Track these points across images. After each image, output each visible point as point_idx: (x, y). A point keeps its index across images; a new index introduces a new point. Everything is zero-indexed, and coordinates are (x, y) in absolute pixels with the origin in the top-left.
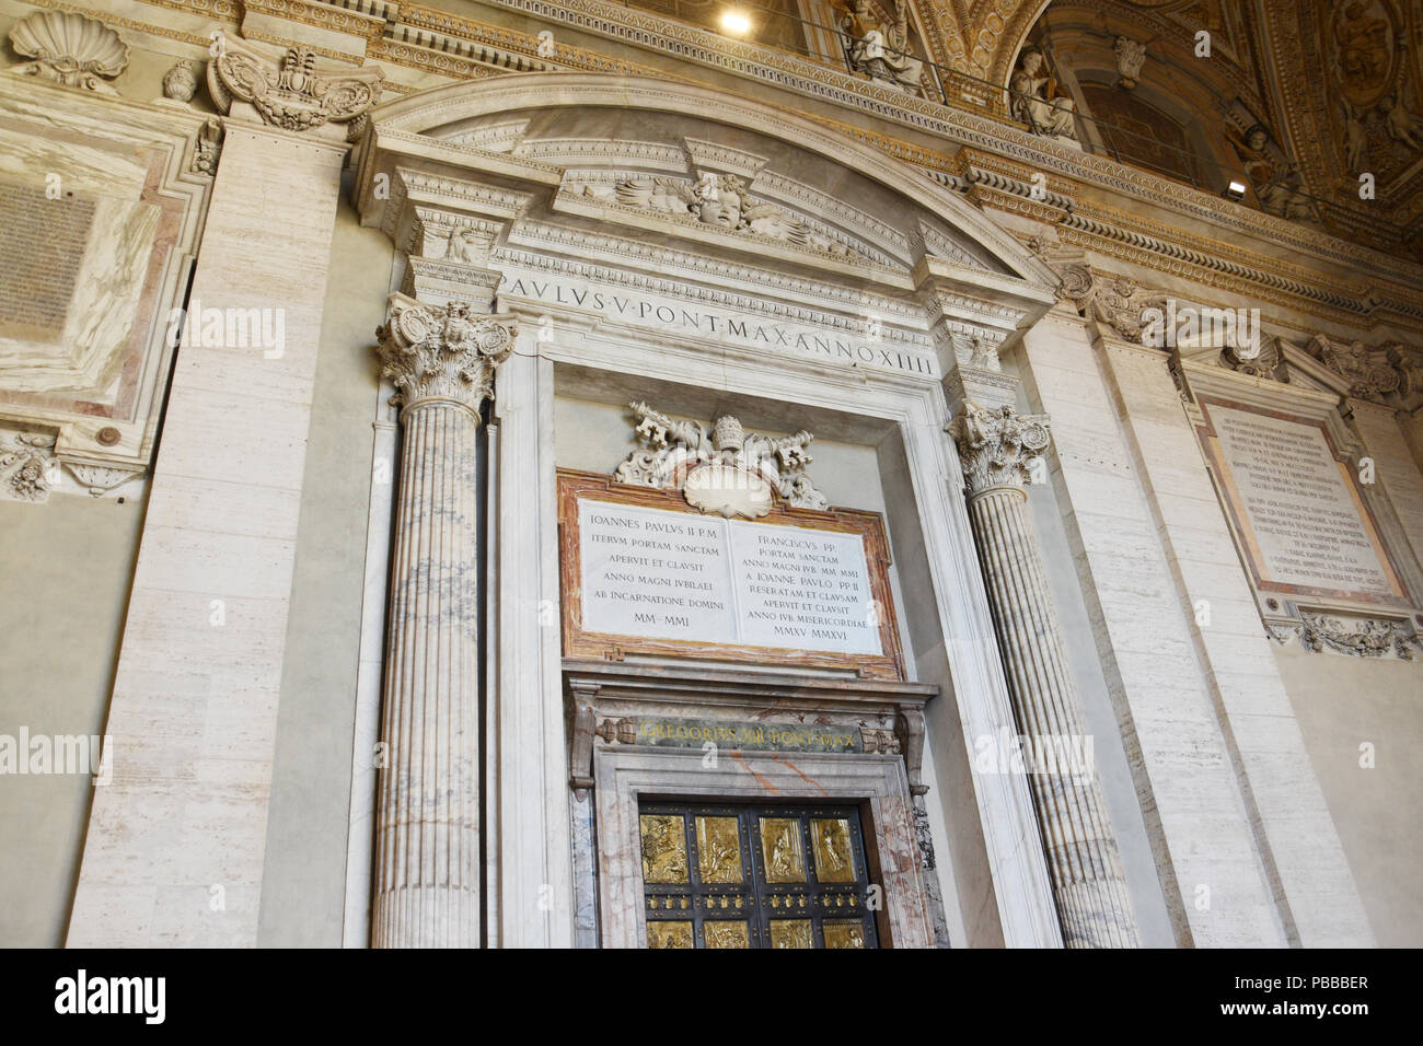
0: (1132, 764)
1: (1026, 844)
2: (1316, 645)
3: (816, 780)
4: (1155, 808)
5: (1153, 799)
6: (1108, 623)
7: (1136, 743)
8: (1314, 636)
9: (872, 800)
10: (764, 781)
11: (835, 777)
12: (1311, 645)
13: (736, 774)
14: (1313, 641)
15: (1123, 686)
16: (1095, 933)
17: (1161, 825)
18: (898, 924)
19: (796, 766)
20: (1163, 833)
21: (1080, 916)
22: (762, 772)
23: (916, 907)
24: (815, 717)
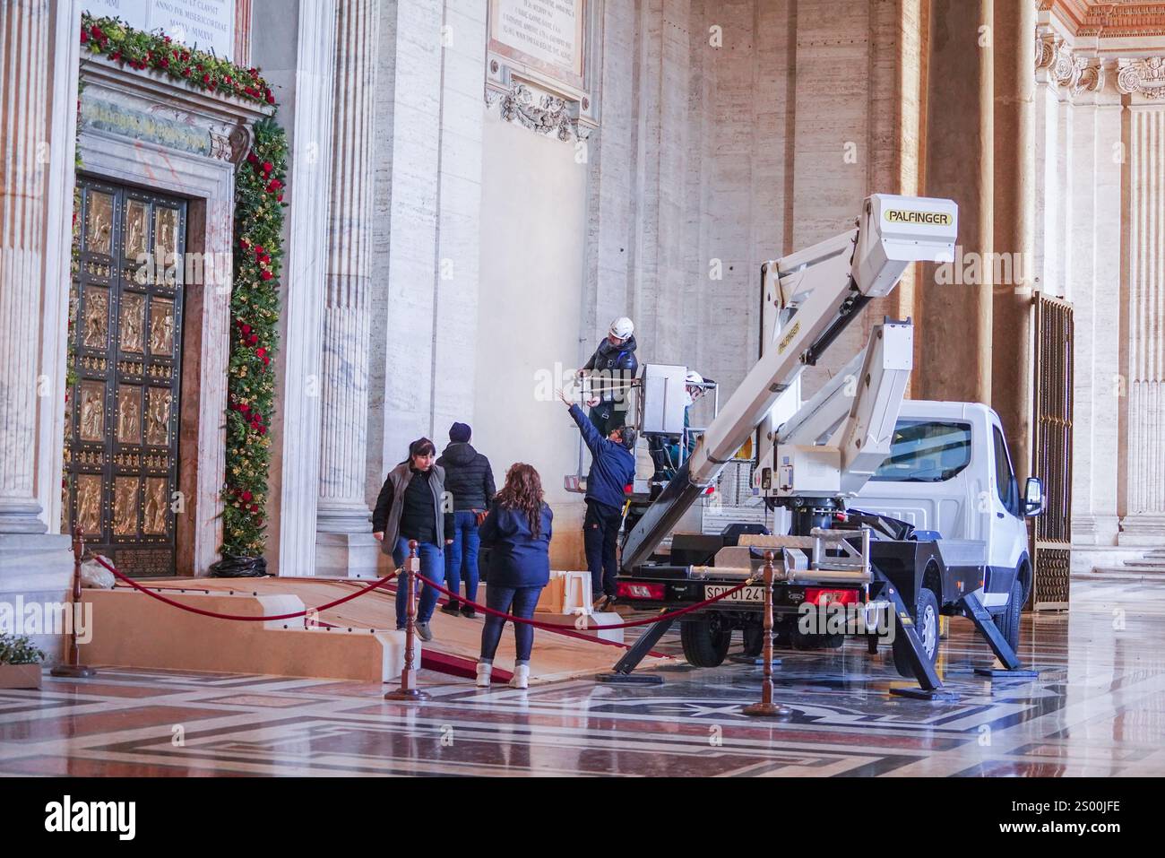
0: (378, 207)
1: (314, 268)
2: (511, 114)
3: (178, 175)
4: (388, 252)
5: (389, 243)
6: (397, 73)
7: (389, 191)
8: (513, 105)
9: (208, 201)
10: (148, 171)
11: (191, 175)
12: (507, 113)
13: (136, 162)
14: (509, 109)
15: (392, 137)
16: (345, 351)
17: (388, 267)
18: (208, 312)
19: (170, 160)
20: (388, 274)
21: (337, 334)
22: (151, 163)
23: (220, 299)
24: (186, 115)
